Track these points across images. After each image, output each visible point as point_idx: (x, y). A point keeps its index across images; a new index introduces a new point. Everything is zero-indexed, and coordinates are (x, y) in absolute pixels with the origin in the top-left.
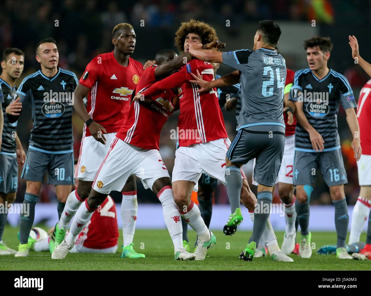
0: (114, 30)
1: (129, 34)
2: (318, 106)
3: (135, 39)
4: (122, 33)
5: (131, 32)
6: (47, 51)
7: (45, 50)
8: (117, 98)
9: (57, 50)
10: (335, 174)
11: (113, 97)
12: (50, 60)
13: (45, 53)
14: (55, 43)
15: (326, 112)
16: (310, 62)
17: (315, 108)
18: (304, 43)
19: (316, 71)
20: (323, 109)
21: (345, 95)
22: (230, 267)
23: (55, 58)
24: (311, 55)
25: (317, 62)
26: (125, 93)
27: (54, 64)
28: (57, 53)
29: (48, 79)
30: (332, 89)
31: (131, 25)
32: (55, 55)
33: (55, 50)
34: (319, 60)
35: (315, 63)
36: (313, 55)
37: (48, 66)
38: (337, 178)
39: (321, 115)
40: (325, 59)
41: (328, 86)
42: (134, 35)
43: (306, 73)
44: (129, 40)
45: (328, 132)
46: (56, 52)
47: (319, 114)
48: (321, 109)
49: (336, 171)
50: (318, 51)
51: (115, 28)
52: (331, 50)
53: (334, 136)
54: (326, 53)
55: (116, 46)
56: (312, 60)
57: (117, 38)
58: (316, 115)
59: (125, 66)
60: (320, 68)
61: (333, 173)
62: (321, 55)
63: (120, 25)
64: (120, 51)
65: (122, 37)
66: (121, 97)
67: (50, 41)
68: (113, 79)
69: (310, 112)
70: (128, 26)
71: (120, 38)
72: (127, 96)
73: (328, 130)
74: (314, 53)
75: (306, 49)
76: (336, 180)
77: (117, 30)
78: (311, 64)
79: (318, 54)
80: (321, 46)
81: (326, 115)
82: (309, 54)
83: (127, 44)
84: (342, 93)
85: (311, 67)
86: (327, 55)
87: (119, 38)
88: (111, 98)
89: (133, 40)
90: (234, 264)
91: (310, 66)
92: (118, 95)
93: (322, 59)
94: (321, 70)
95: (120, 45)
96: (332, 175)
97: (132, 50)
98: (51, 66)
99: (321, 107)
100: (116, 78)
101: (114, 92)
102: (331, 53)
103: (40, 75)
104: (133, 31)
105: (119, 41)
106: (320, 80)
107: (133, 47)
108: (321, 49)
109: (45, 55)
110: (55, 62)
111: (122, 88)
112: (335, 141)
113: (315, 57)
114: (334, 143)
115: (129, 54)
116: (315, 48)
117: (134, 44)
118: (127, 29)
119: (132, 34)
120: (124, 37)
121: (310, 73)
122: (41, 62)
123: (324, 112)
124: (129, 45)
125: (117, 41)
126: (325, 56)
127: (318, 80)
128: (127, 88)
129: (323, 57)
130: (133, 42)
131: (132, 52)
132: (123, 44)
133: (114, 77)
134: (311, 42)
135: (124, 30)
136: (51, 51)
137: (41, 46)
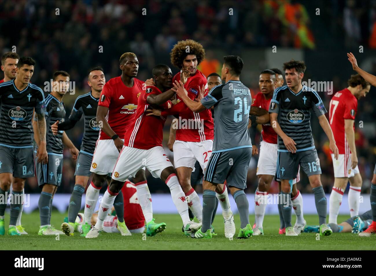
0: (121, 58)
1: (133, 61)
2: (296, 114)
3: (138, 65)
4: (128, 60)
5: (135, 60)
6: (95, 77)
7: (94, 76)
8: (125, 113)
9: (104, 76)
10: (313, 166)
11: (122, 112)
12: (98, 84)
13: (94, 79)
14: (102, 71)
15: (302, 119)
16: (288, 81)
17: (293, 117)
18: (283, 65)
19: (293, 88)
20: (300, 117)
21: (316, 105)
22: (234, 244)
23: (102, 83)
24: (289, 75)
25: (293, 81)
26: (132, 108)
27: (101, 87)
28: (104, 78)
29: (96, 100)
30: (306, 101)
31: (134, 53)
32: (101, 80)
33: (102, 76)
34: (294, 79)
35: (292, 81)
36: (290, 75)
37: (96, 89)
38: (315, 169)
39: (299, 121)
40: (299, 78)
41: (303, 98)
42: (137, 62)
43: (284, 89)
44: (133, 66)
45: (304, 136)
46: (102, 77)
47: (297, 121)
48: (298, 117)
49: (314, 164)
50: (294, 72)
51: (122, 56)
52: (304, 71)
53: (310, 139)
54: (300, 73)
55: (123, 70)
56: (289, 79)
57: (124, 64)
58: (295, 122)
59: (131, 86)
60: (296, 86)
61: (311, 165)
62: (297, 75)
63: (126, 54)
64: (126, 75)
65: (128, 64)
66: (129, 111)
67: (98, 69)
68: (121, 99)
69: (290, 120)
70: (132, 55)
71: (127, 64)
72: (133, 110)
73: (305, 134)
74: (291, 74)
75: (285, 70)
76: (314, 170)
77: (123, 58)
78: (288, 82)
79: (294, 75)
80: (297, 68)
81: (302, 121)
82: (287, 74)
83: (132, 69)
84: (314, 104)
85: (288, 85)
86: (301, 75)
87: (125, 65)
88: (121, 113)
89: (136, 66)
90: (237, 241)
91: (287, 83)
92: (126, 110)
93: (297, 78)
94: (296, 87)
95: (126, 70)
96: (310, 167)
97: (135, 74)
98: (99, 89)
99: (298, 115)
100: (124, 98)
101: (123, 108)
102: (304, 74)
103: (89, 96)
104: (136, 59)
105: (125, 67)
106: (296, 94)
107: (136, 71)
108: (297, 71)
109: (94, 80)
110: (102, 86)
111: (129, 104)
112: (311, 142)
113: (292, 77)
114: (310, 143)
115: (133, 77)
116: (292, 70)
117: (137, 69)
118: (132, 57)
119: (135, 61)
120: (129, 64)
121: (288, 89)
122: (92, 86)
123: (301, 119)
124: (133, 70)
125: (123, 67)
126: (300, 76)
127: (295, 94)
128: (134, 104)
129: (298, 77)
130: (137, 68)
131: (136, 75)
132: (128, 69)
133: (122, 97)
134: (289, 65)
135: (129, 58)
136: (99, 77)
137: (91, 74)
